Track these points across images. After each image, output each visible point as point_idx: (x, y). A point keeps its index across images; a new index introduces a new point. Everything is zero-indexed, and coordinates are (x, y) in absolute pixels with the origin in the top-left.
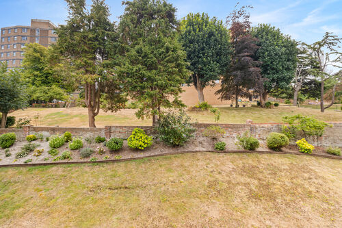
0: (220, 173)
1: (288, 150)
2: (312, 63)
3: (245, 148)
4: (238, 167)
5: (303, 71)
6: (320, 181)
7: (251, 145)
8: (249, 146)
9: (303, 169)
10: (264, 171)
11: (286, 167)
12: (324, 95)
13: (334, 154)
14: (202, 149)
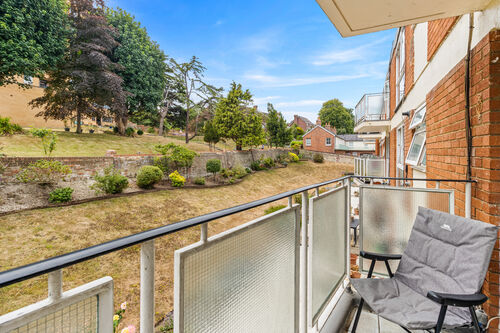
0: (67, 238)
1: (160, 187)
2: (179, 86)
3: (107, 192)
4: (99, 220)
5: (170, 93)
6: (193, 212)
7: (117, 185)
8: (114, 187)
9: (178, 203)
10: (138, 216)
11: (162, 205)
12: (189, 125)
13: (200, 184)
14: (16, 207)
